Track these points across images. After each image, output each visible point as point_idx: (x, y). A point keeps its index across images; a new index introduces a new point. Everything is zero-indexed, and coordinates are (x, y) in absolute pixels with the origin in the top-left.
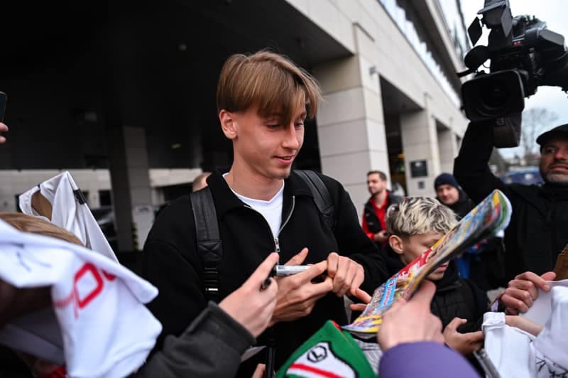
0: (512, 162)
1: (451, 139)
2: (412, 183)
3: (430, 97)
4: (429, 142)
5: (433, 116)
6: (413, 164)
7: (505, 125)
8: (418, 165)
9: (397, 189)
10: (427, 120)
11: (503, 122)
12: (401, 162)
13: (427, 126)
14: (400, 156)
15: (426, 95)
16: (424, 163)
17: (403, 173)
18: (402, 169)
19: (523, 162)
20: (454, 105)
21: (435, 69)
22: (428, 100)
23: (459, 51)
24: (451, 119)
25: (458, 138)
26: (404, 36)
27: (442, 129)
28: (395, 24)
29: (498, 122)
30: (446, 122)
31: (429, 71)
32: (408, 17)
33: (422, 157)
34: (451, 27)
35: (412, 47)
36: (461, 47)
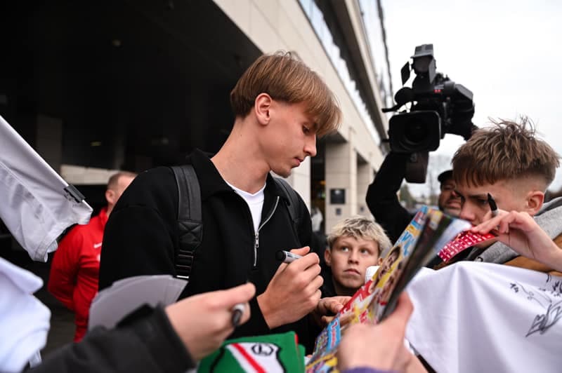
0: (420, 200)
1: (368, 172)
2: (330, 209)
3: (354, 132)
4: (349, 173)
5: (355, 149)
6: (333, 191)
7: (417, 162)
8: (337, 192)
9: (316, 213)
10: (349, 153)
11: (416, 158)
12: (322, 188)
13: (349, 158)
14: (322, 183)
15: (351, 129)
16: (343, 191)
17: (323, 199)
18: (323, 195)
19: (428, 202)
20: (374, 141)
21: (361, 107)
22: (352, 134)
23: (383, 94)
24: (371, 154)
25: (375, 172)
26: (337, 72)
27: (361, 162)
28: (330, 59)
29: (412, 159)
30: (366, 156)
31: (356, 108)
32: (342, 55)
33: (342, 186)
34: (378, 72)
35: (342, 83)
36: (385, 91)
